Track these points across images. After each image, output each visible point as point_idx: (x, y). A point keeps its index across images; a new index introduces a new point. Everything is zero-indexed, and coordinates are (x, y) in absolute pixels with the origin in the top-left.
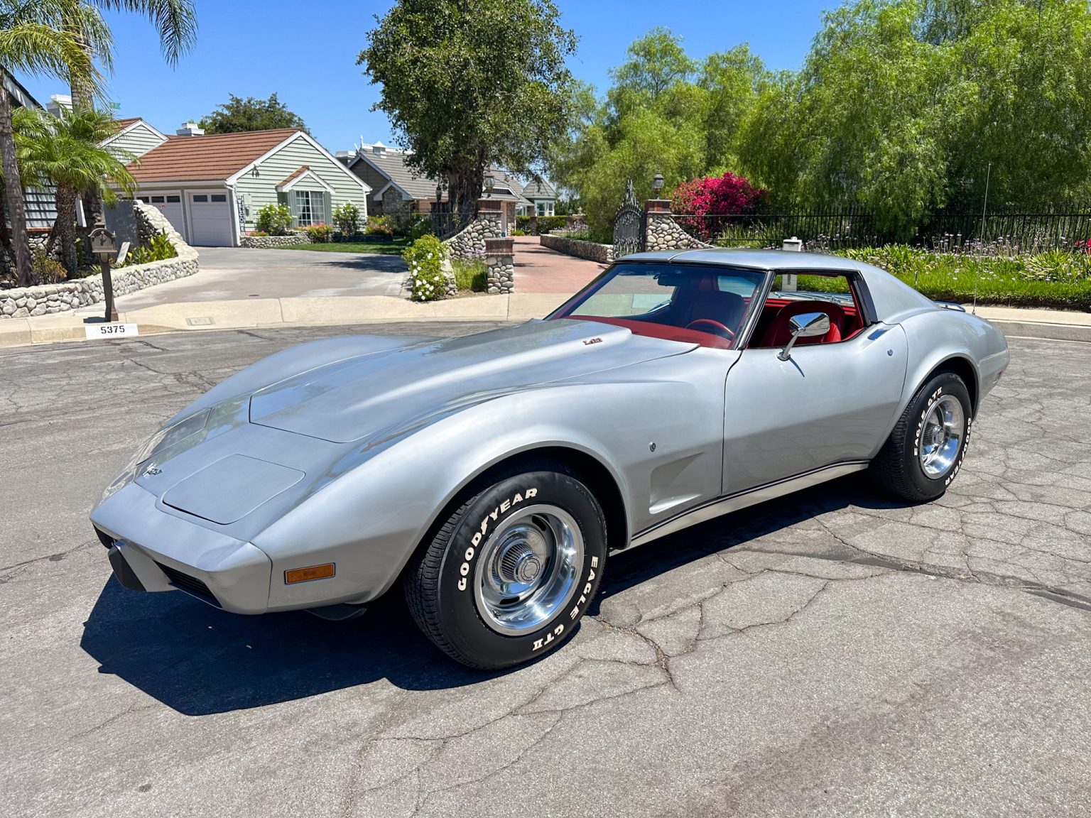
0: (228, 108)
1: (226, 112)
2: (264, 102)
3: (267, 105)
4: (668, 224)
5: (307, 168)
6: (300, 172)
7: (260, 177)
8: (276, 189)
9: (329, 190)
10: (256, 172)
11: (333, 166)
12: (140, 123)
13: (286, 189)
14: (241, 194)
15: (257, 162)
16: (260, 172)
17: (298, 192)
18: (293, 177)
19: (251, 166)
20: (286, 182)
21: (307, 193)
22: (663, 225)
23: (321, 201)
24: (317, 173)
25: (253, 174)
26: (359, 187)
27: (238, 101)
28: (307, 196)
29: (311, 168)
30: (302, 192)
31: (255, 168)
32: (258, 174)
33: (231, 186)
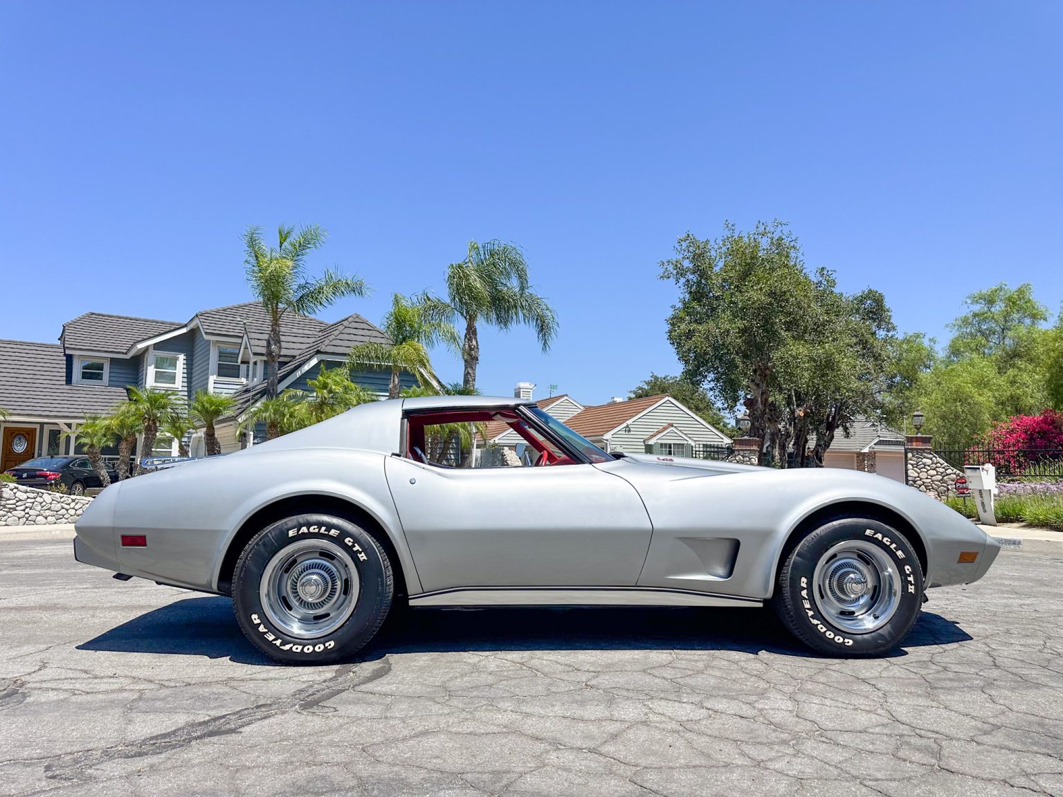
0: (648, 383)
1: (646, 387)
2: (676, 377)
3: (678, 379)
4: (931, 459)
5: (672, 425)
6: (665, 429)
7: (632, 433)
8: (644, 442)
9: (690, 442)
10: (628, 429)
11: (697, 423)
12: (566, 398)
13: (651, 442)
14: (614, 446)
15: (629, 422)
16: (631, 429)
17: (661, 444)
18: (659, 433)
19: (625, 425)
20: (653, 436)
21: (670, 445)
22: (924, 460)
23: (683, 452)
24: (680, 429)
25: (625, 431)
26: (721, 440)
27: (656, 378)
28: (670, 447)
29: (674, 425)
30: (666, 444)
31: (627, 426)
32: (629, 431)
33: (607, 440)
